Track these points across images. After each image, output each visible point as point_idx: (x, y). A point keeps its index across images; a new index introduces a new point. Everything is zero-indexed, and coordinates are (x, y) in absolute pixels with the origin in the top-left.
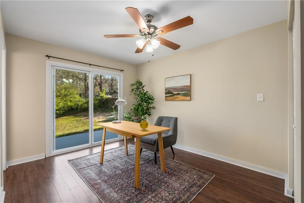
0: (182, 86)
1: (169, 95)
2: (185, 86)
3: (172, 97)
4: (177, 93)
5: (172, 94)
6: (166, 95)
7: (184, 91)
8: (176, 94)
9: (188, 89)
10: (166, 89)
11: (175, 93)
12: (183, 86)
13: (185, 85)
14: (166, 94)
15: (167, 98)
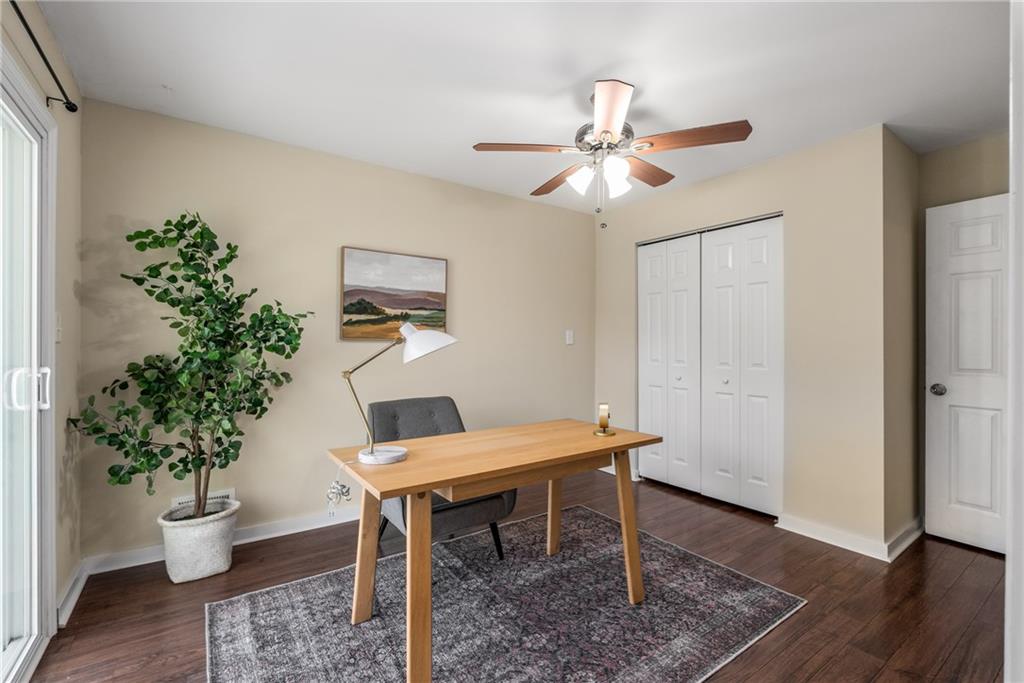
0: (418, 292)
1: (363, 317)
2: (430, 294)
3: (377, 327)
4: (398, 312)
5: (378, 314)
6: (346, 318)
7: (426, 309)
8: (396, 318)
9: (437, 303)
10: (346, 294)
11: (390, 311)
12: (424, 292)
13: (430, 290)
14: (346, 310)
15: (350, 328)
